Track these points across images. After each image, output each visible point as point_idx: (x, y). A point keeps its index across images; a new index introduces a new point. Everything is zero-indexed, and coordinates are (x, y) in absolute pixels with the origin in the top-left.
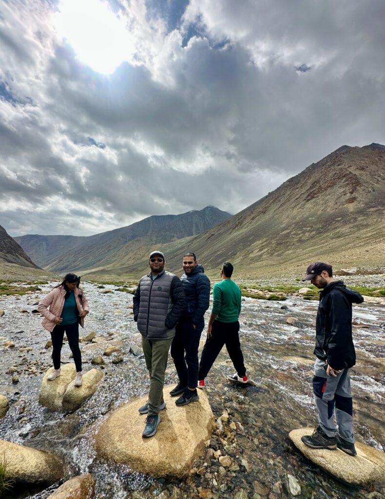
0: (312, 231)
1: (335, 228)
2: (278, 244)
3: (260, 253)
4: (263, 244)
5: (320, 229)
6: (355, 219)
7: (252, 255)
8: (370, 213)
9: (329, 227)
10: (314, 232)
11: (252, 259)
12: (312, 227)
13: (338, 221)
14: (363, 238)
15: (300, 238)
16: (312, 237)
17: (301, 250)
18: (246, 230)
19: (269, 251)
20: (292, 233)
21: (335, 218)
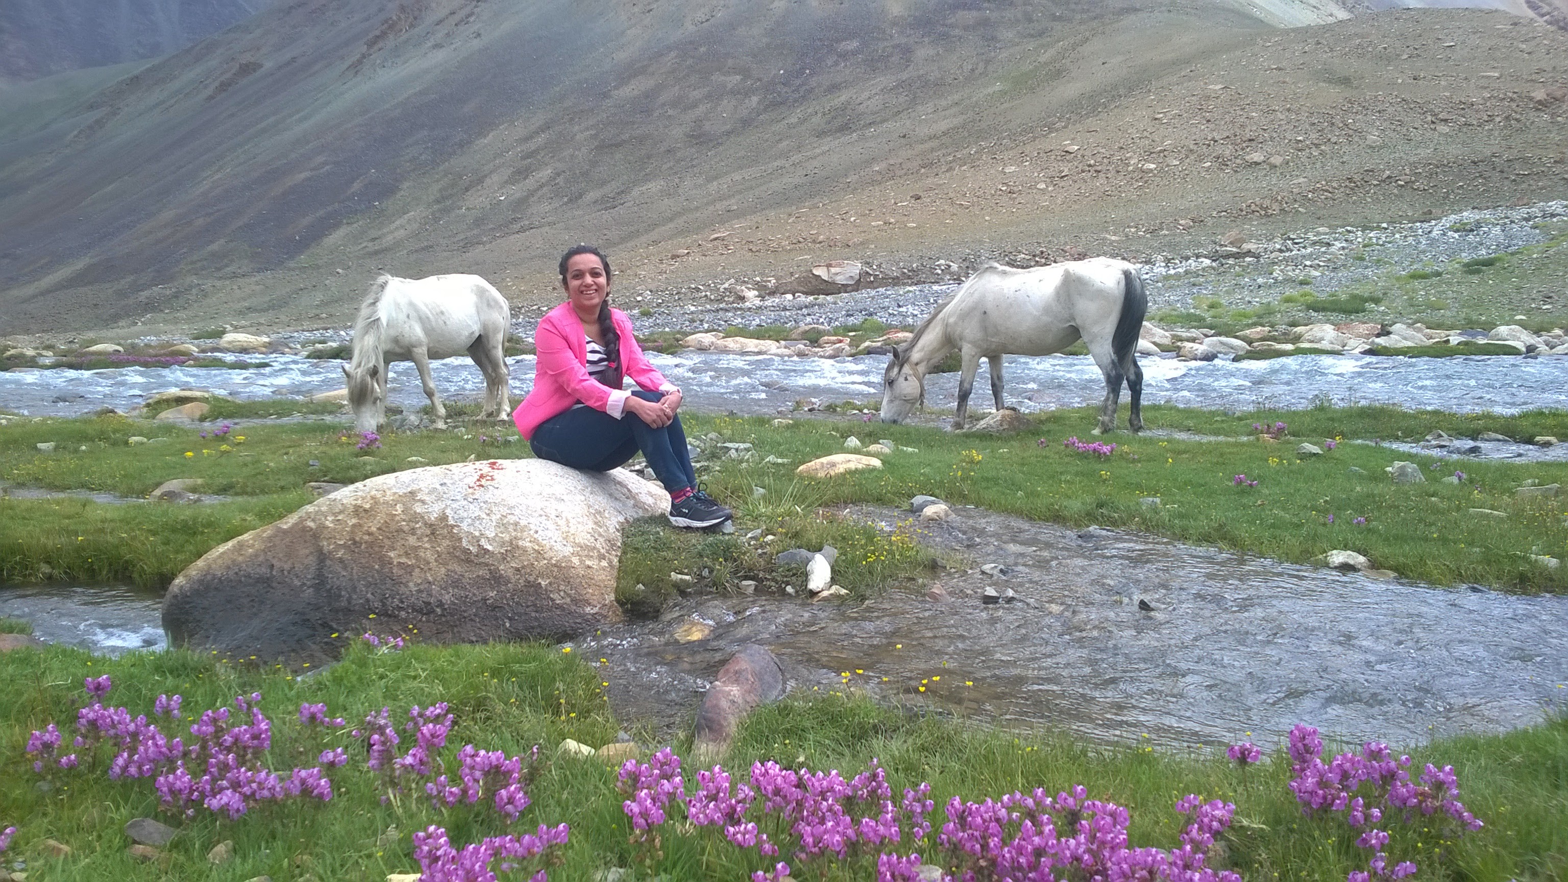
0: (748, 93)
1: (834, 88)
2: (605, 147)
3: (516, 191)
4: (532, 146)
5: (779, 88)
6: (906, 52)
7: (477, 200)
8: (957, 32)
9: (813, 82)
10: (755, 99)
11: (478, 222)
12: (745, 73)
13: (844, 56)
14: (923, 142)
15: (698, 122)
16: (746, 123)
17: (700, 181)
18: (440, 56)
19: (561, 180)
20: (664, 97)
21: (838, 41)
